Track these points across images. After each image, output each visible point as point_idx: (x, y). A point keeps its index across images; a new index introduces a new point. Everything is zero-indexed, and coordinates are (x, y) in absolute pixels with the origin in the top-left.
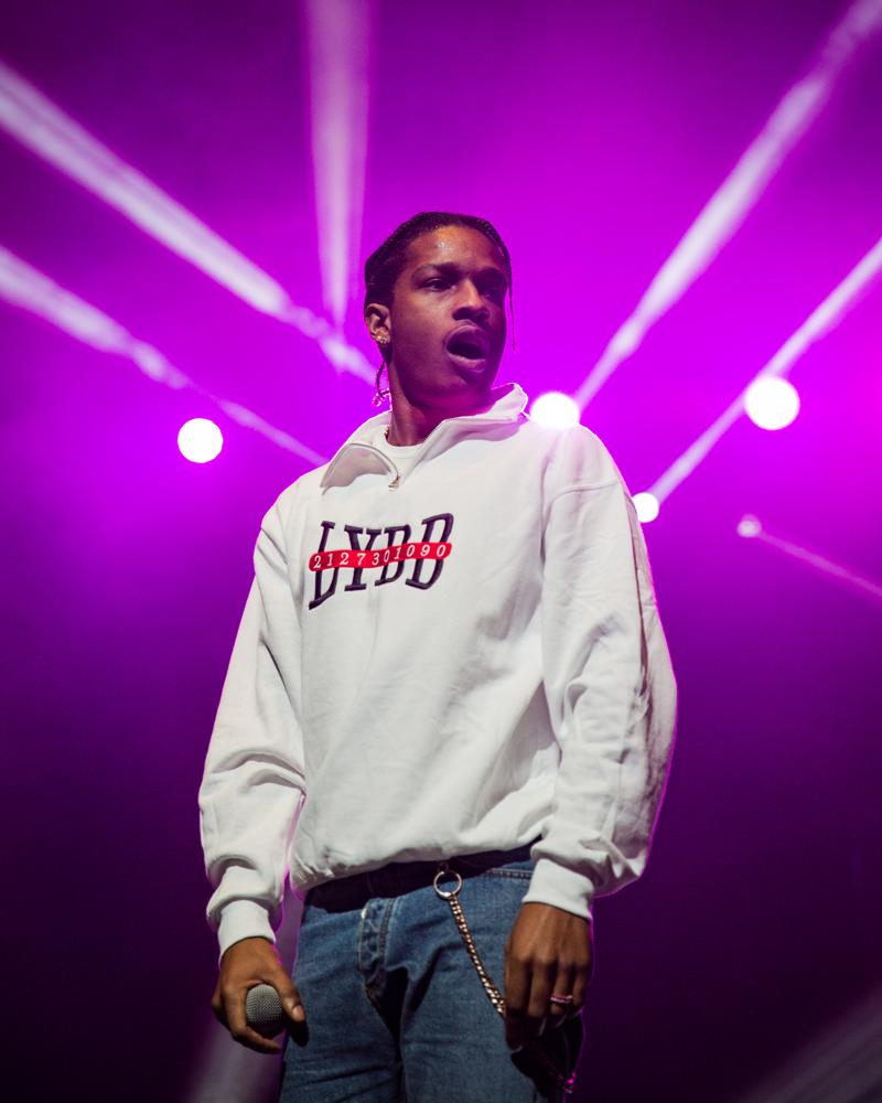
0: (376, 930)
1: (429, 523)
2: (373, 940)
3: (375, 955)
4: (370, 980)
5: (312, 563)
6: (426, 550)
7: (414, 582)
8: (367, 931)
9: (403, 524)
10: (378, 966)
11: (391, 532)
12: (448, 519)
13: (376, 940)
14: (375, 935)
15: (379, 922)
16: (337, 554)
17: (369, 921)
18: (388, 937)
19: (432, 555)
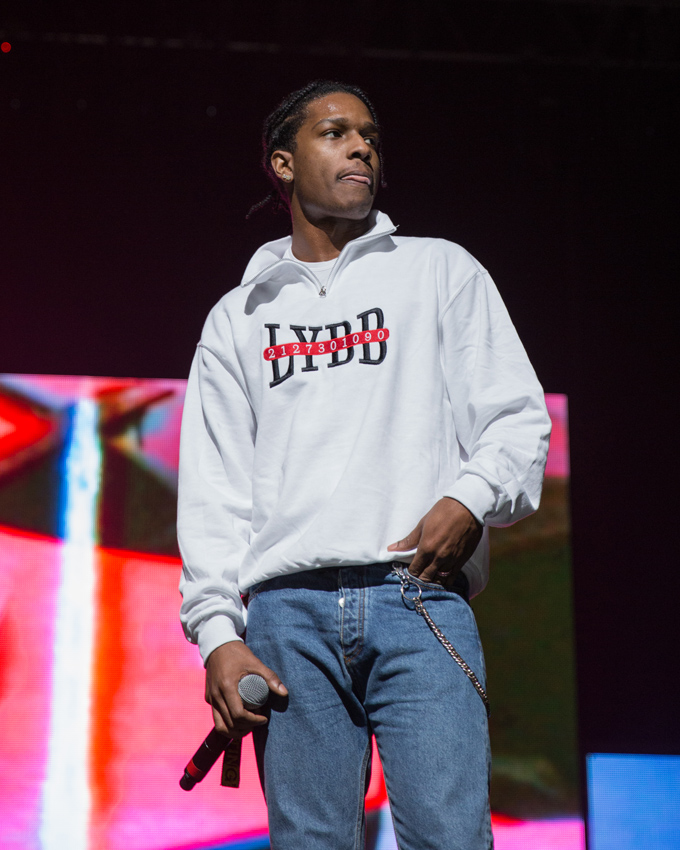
0: (355, 617)
1: (364, 317)
2: (352, 625)
3: (355, 635)
4: (349, 652)
5: (266, 355)
6: (368, 337)
7: (366, 360)
8: (347, 617)
9: (341, 321)
10: (357, 643)
11: (332, 328)
12: (379, 313)
13: (356, 625)
14: (355, 620)
15: (357, 611)
16: (289, 347)
17: (348, 610)
18: (366, 622)
19: (374, 339)
